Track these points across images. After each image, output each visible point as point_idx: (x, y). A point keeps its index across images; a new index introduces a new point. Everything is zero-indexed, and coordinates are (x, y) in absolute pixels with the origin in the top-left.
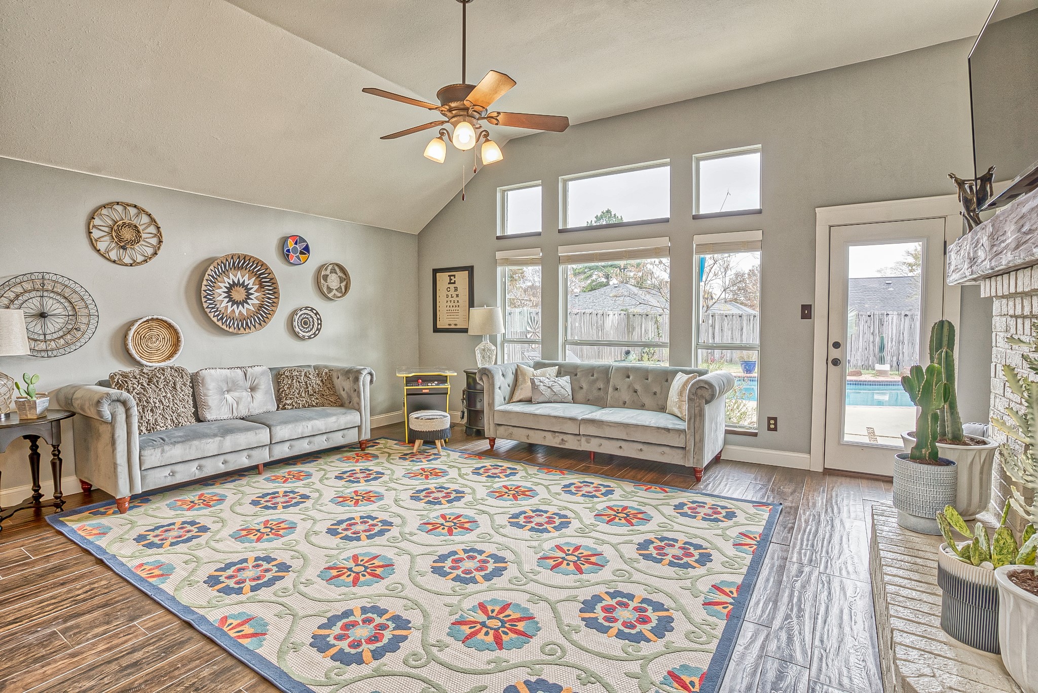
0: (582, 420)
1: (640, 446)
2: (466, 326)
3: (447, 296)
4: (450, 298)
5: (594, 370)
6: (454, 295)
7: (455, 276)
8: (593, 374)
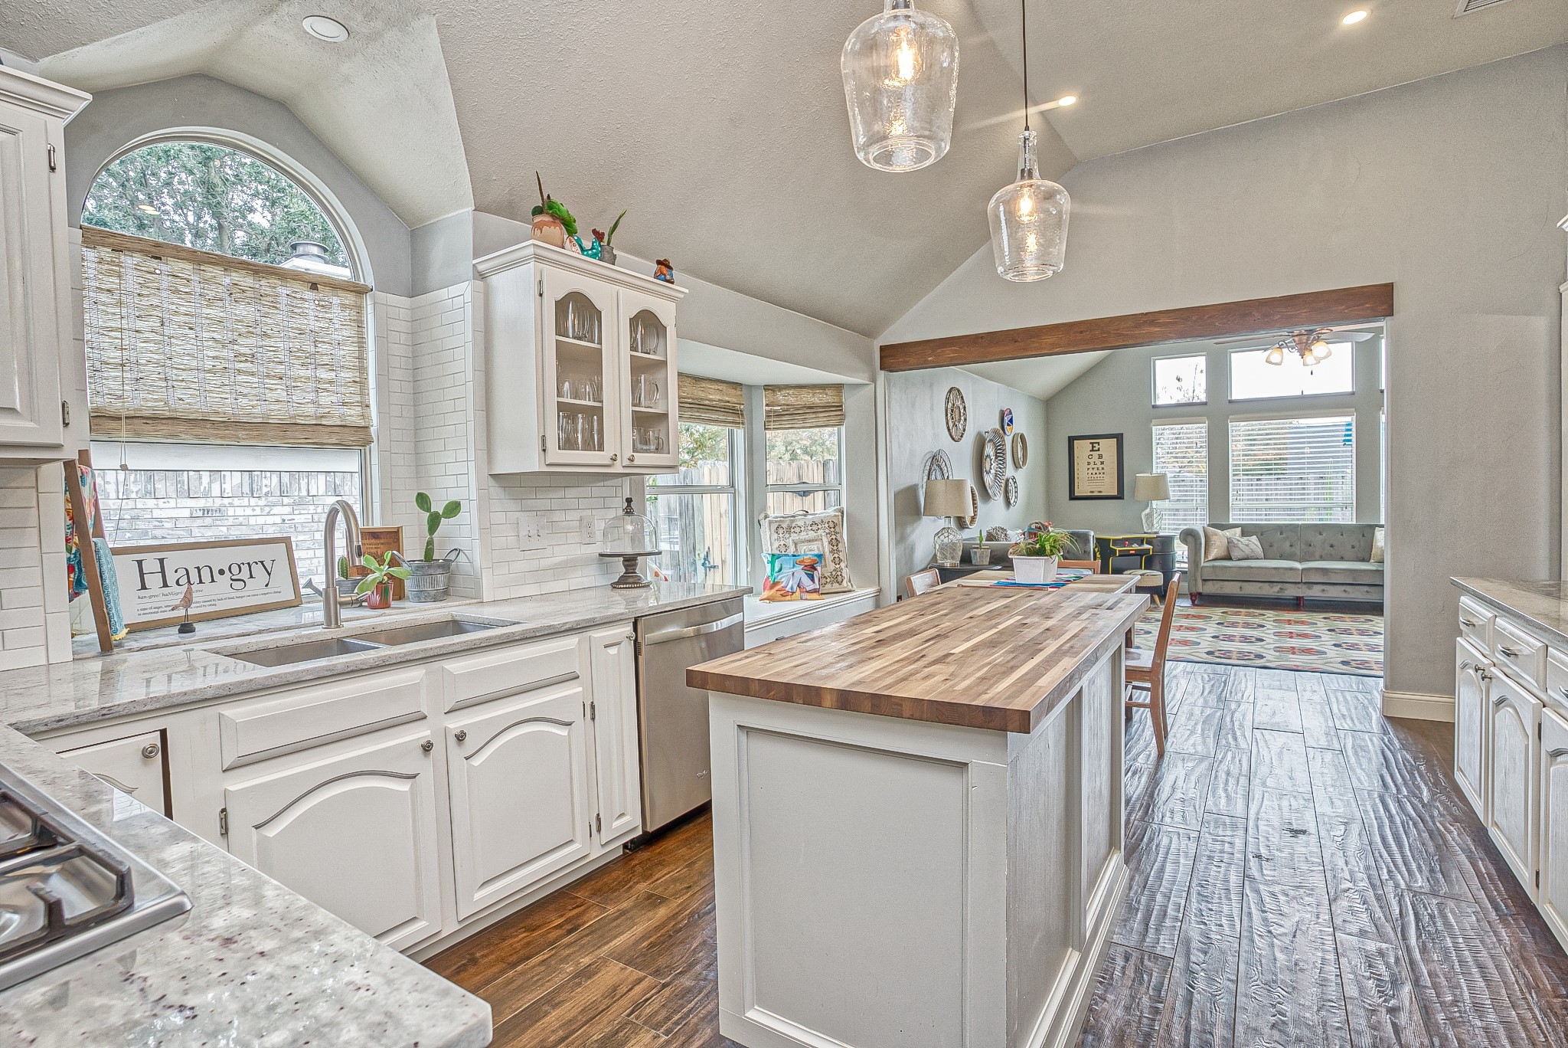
0: (1303, 570)
1: (1366, 588)
2: (1115, 493)
3: (1089, 463)
4: (1092, 466)
5: (1281, 529)
6: (1098, 462)
7: (1098, 443)
8: (1281, 534)
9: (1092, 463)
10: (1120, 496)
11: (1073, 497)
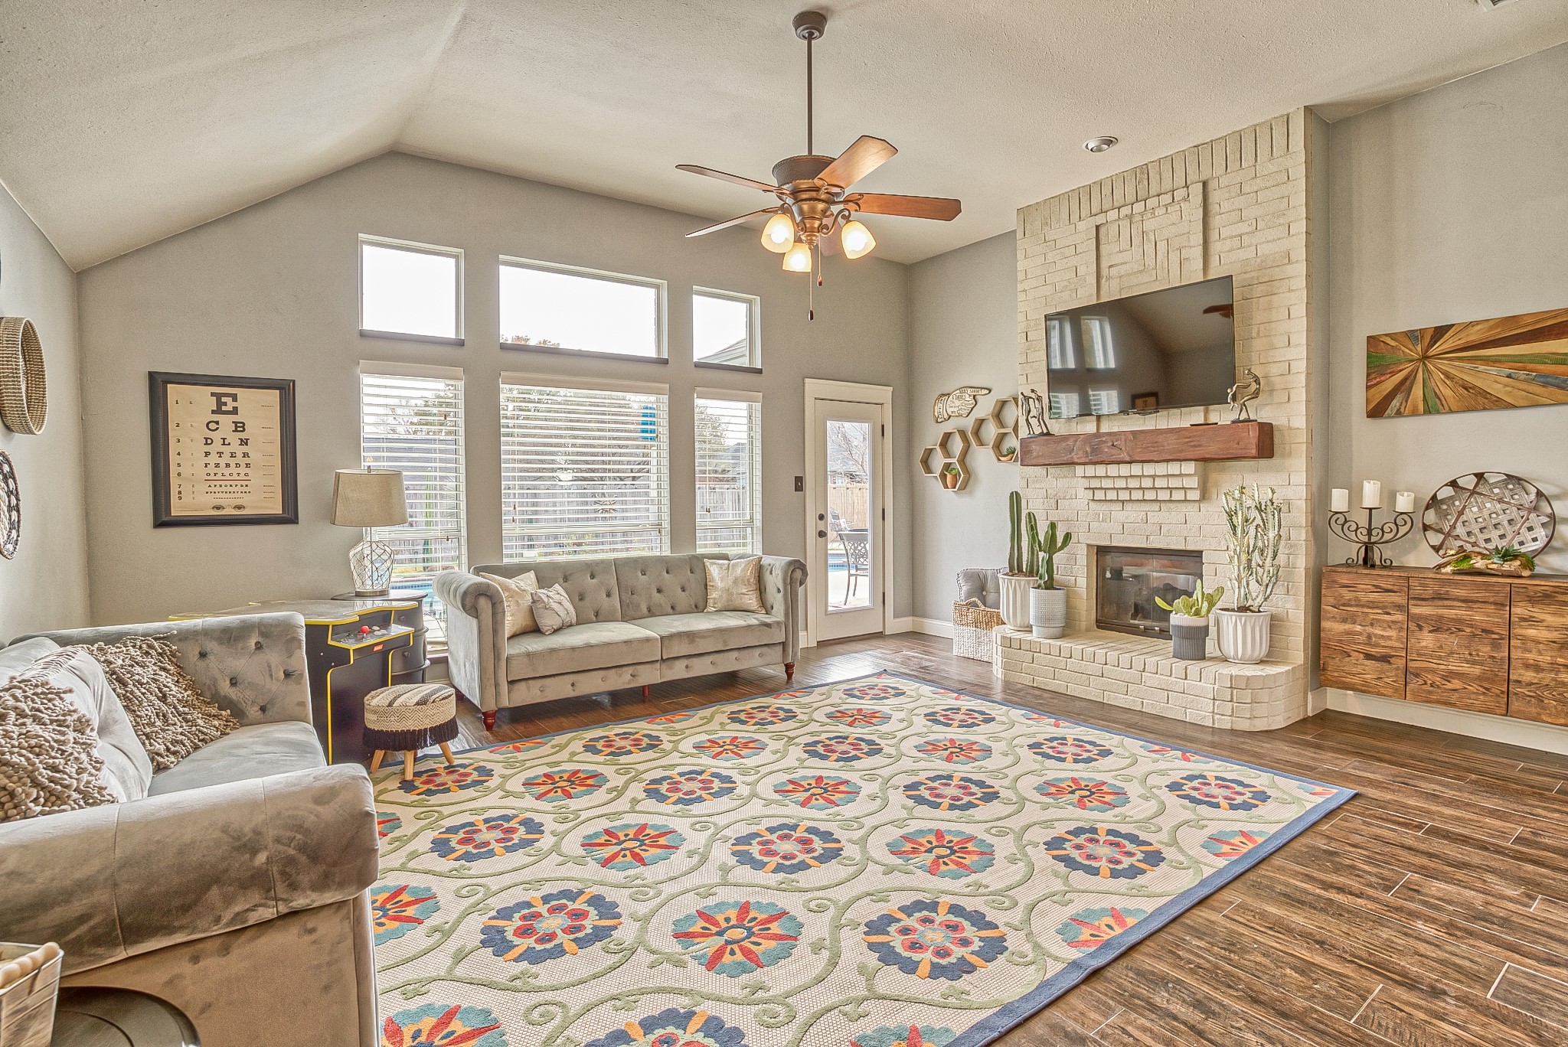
0: (662, 638)
2: (277, 509)
3: (208, 441)
4: (217, 446)
5: (593, 570)
6: (234, 439)
7: (235, 398)
8: (593, 577)
9: (218, 442)
10: (289, 517)
11: (163, 520)
